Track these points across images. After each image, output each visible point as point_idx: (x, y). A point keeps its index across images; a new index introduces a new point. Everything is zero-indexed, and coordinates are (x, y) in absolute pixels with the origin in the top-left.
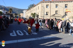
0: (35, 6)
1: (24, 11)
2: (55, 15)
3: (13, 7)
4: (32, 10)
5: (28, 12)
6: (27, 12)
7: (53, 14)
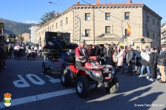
1: (32, 29)
2: (105, 37)
4: (51, 25)
5: (43, 29)
6: (40, 30)
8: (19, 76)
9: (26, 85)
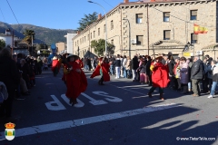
0: (102, 18)
1: (69, 37)
2: (163, 44)
3: (32, 26)
4: (92, 30)
5: (81, 37)
6: (79, 38)
7: (157, 40)
8: (53, 96)
9: (61, 107)
